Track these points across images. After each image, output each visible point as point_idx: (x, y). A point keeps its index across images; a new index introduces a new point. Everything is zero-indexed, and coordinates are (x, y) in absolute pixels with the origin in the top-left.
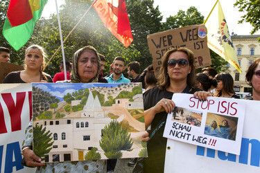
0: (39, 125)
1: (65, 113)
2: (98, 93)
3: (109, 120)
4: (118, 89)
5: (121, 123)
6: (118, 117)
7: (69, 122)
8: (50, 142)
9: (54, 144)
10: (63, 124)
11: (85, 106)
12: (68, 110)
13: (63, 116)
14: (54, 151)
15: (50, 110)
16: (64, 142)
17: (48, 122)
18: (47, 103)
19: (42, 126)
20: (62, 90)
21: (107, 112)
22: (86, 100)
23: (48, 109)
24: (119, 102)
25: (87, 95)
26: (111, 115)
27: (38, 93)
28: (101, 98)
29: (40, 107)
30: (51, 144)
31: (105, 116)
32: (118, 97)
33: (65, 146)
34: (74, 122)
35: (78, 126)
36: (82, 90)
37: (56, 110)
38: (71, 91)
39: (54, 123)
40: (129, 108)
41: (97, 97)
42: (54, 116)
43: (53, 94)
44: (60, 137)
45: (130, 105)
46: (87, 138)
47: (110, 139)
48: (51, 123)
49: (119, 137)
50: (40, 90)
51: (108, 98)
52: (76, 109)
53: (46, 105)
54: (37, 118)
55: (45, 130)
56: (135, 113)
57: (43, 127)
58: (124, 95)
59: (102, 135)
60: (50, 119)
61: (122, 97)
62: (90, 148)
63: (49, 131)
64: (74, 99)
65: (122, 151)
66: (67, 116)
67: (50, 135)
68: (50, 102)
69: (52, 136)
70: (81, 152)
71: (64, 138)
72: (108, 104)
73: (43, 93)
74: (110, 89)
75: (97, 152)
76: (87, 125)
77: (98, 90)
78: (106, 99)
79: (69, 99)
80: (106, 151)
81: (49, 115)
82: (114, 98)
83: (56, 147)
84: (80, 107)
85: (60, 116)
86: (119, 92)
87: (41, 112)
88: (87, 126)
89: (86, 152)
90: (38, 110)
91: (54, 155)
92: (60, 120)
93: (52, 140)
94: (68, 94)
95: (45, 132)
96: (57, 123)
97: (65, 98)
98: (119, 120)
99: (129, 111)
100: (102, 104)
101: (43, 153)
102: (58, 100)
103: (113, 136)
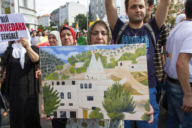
0: (48, 85)
1: (69, 74)
2: (101, 55)
3: (112, 82)
4: (121, 50)
5: (124, 85)
6: (120, 79)
7: (74, 83)
8: (57, 100)
9: (61, 102)
10: (68, 84)
11: (88, 68)
12: (72, 72)
13: (68, 77)
14: (61, 108)
15: (56, 71)
16: (70, 101)
17: (55, 82)
18: (54, 65)
19: (50, 86)
20: (66, 53)
21: (109, 75)
22: (89, 62)
23: (54, 70)
24: (121, 64)
25: (90, 57)
26: (113, 77)
27: (45, 56)
28: (104, 60)
29: (47, 69)
30: (59, 102)
31: (108, 78)
32: (120, 59)
33: (71, 105)
34: (78, 83)
35: (82, 88)
36: (85, 52)
37: (62, 71)
38: (75, 54)
39: (61, 83)
40: (132, 70)
41: (99, 59)
42: (60, 77)
43: (59, 56)
44: (66, 96)
45: (133, 67)
46: (90, 99)
47: (113, 101)
48: (58, 83)
49: (121, 100)
50: (46, 53)
51: (111, 60)
52: (80, 71)
53: (52, 67)
54: (45, 79)
55: (52, 89)
56: (138, 76)
57: (51, 87)
58: (126, 57)
59: (105, 96)
60: (57, 79)
61: (125, 59)
62: (93, 108)
63: (56, 91)
64: (77, 62)
65: (124, 113)
66: (72, 78)
67: (57, 94)
68: (56, 65)
69: (59, 95)
70: (85, 111)
71: (69, 97)
72: (111, 66)
73: (49, 56)
74: (113, 51)
75: (100, 112)
76: (90, 86)
77: (100, 52)
78: (109, 62)
79: (73, 61)
80: (109, 112)
81: (55, 76)
82: (116, 60)
83: (63, 105)
84: (84, 69)
85: (65, 77)
86: (121, 54)
87: (49, 74)
88: (90, 87)
89: (90, 111)
90: (46, 71)
91: (61, 112)
92: (66, 81)
93: (60, 99)
94: (72, 56)
95: (53, 91)
96: (63, 83)
97: (69, 60)
98: (122, 83)
99: (132, 73)
100: (105, 66)
101: (52, 109)
102: (63, 63)
103: (116, 98)
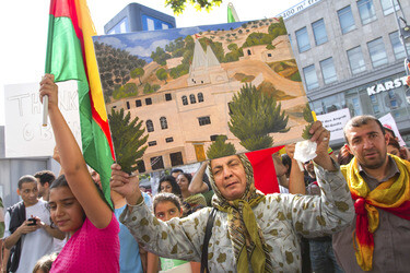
0: (118, 110)
1: (158, 82)
2: (210, 42)
3: (238, 86)
4: (244, 30)
5: (261, 86)
6: (252, 78)
7: (168, 97)
8: (141, 138)
9: (149, 140)
10: (159, 101)
11: (192, 66)
12: (162, 76)
13: (156, 88)
14: (150, 152)
15: (131, 81)
16: (167, 133)
17: (133, 102)
18: (125, 69)
19: (122, 111)
20: (147, 44)
21: (232, 73)
22: (191, 55)
23: (128, 79)
24: (249, 53)
25: (192, 46)
26: (239, 77)
27: (106, 53)
28: (217, 49)
29: (114, 78)
30: (145, 140)
31: (230, 80)
32: (246, 45)
33: (169, 140)
34: (178, 96)
35: (185, 103)
36: (181, 39)
37: (143, 78)
38: (163, 44)
39: (143, 101)
40: (270, 60)
41: (209, 48)
42: (141, 91)
43: (133, 52)
44: (157, 124)
45: (270, 55)
46: (205, 121)
47: (247, 118)
48: (139, 104)
49: (261, 111)
50: (107, 47)
51: (230, 47)
52: (176, 73)
53: (123, 73)
54: (111, 98)
55: (129, 116)
56: (281, 68)
57: (126, 113)
58: (255, 40)
59: (231, 113)
60: (135, 95)
61: (254, 44)
62: (213, 138)
63: (137, 119)
64: (169, 57)
65: (271, 135)
66: (164, 88)
67: (140, 125)
68: (130, 68)
69: (144, 126)
70: (198, 146)
71: (164, 126)
72: (232, 58)
73: (114, 52)
74: (230, 32)
75: (227, 142)
76: (201, 98)
77: (209, 37)
78: (226, 51)
79: (160, 57)
80: (242, 138)
81: (131, 91)
82: (239, 46)
83: (153, 144)
84: (184, 69)
85: (151, 89)
86: (246, 37)
87: (118, 87)
88: (201, 100)
89: (207, 146)
90: (111, 83)
91: (152, 159)
92: (152, 96)
93: (145, 134)
94: (158, 48)
95: (131, 121)
96: (149, 102)
97: (154, 56)
98: (256, 83)
99: (270, 65)
100: (221, 59)
101: (133, 158)
102: (142, 63)
103: (251, 110)
